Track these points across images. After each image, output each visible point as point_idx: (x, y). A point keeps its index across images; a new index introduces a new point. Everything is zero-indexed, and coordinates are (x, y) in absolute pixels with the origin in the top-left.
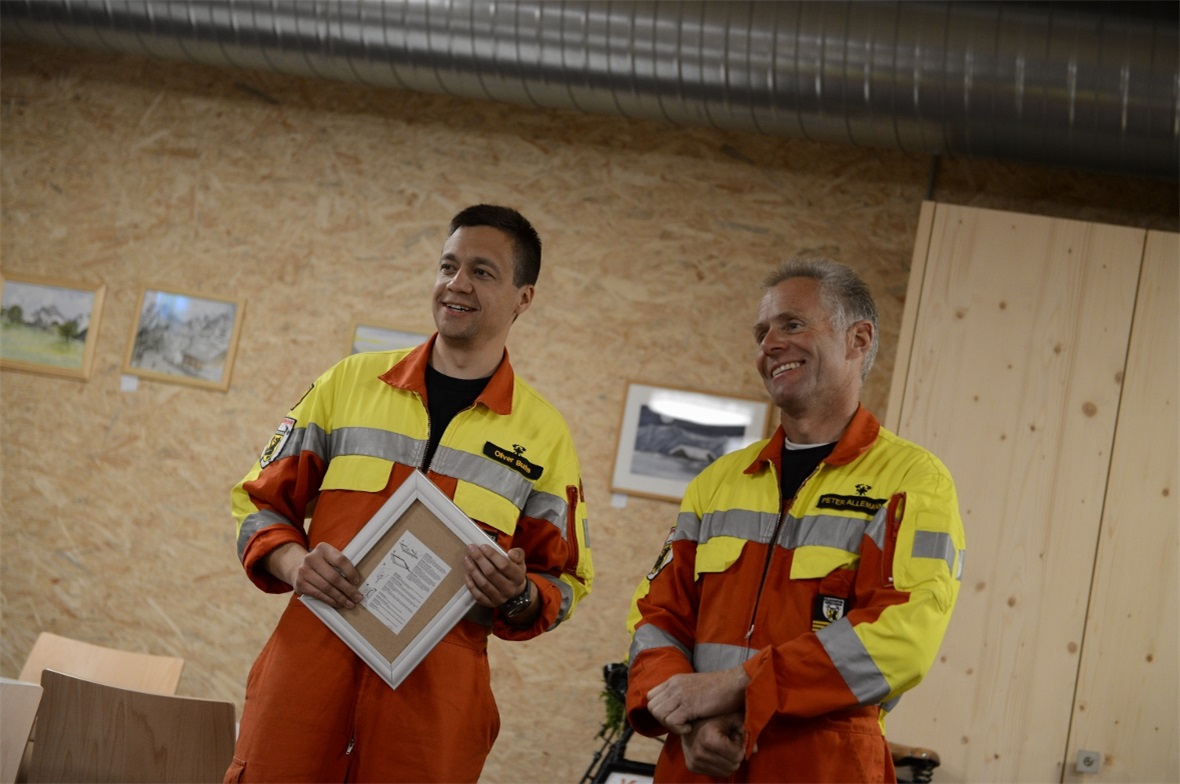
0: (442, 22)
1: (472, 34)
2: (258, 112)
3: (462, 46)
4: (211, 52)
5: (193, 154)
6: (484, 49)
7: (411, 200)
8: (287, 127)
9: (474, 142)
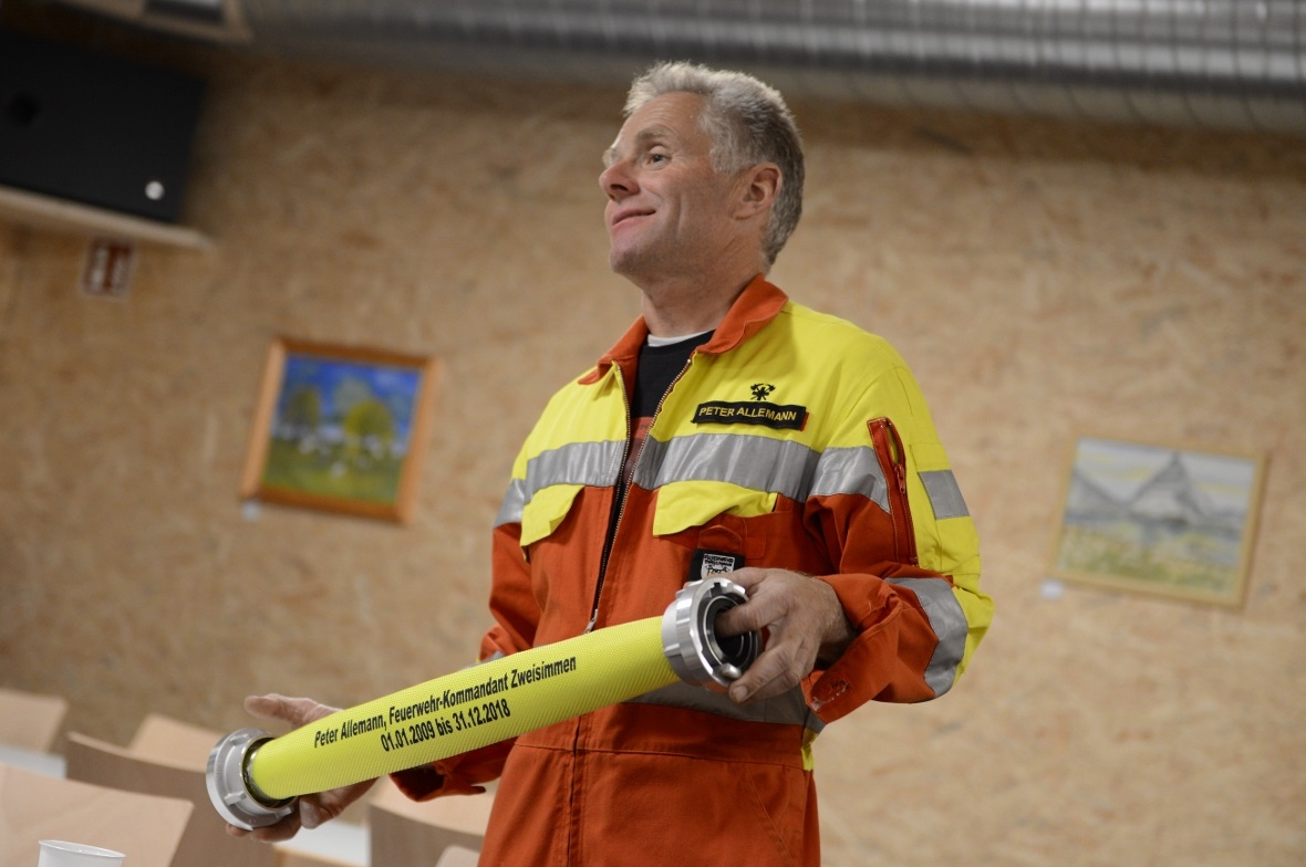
0: (1191, 32)
1: (1234, 46)
2: (945, 165)
3: (1220, 63)
4: (887, 90)
5: (859, 222)
6: (1252, 65)
7: (1148, 272)
8: (983, 182)
9: (1234, 192)
